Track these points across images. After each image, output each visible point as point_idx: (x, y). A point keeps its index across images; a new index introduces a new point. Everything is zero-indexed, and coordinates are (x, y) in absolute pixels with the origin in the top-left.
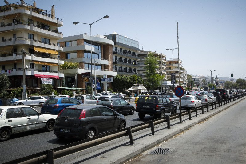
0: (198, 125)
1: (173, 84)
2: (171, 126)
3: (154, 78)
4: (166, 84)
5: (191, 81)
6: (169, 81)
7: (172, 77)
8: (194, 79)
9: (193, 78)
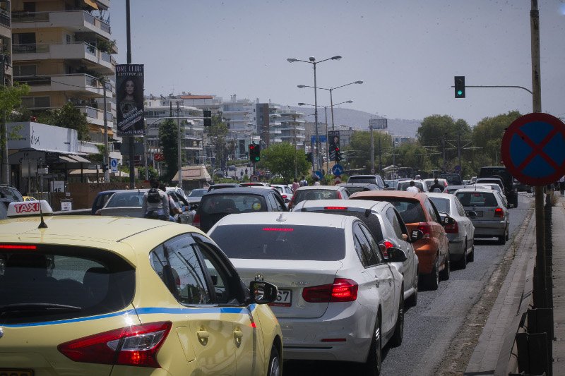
4: (22, 145)
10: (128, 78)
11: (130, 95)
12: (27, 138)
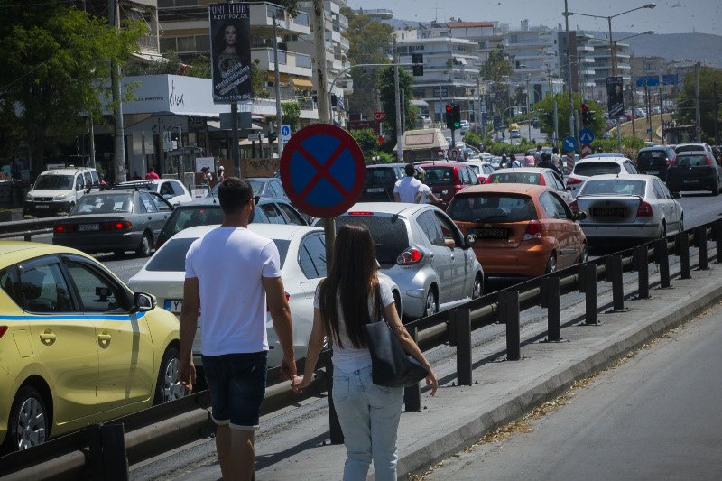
0: (482, 449)
1: (227, 108)
2: (259, 468)
3: (48, 53)
4: (156, 107)
5: (390, 74)
6: (182, 72)
7: (219, 43)
8: (417, 53)
9: (402, 50)
10: (228, 22)
11: (231, 46)
12: (163, 97)
